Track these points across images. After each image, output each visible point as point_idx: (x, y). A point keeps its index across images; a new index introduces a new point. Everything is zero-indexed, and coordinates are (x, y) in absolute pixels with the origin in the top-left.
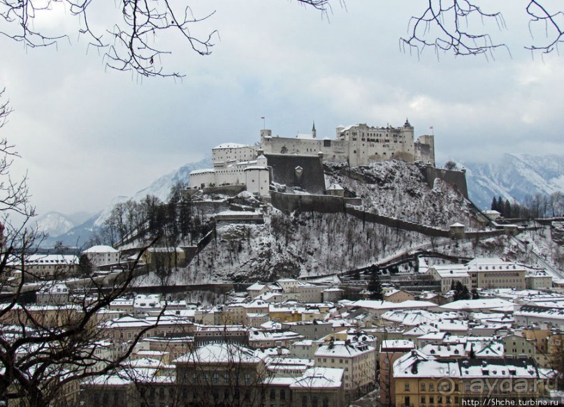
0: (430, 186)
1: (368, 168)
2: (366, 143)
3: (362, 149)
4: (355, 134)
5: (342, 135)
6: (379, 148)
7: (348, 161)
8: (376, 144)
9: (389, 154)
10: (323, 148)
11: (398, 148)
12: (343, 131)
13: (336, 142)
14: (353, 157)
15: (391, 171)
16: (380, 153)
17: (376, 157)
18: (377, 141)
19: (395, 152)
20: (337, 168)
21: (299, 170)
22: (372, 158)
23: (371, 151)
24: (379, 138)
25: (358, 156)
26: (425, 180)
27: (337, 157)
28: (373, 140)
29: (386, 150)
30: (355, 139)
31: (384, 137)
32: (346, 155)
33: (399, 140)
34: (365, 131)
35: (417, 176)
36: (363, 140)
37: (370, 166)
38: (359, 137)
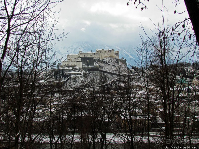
0: (118, 64)
1: (104, 60)
2: (103, 54)
3: (103, 55)
4: (101, 52)
5: (98, 52)
6: (106, 55)
7: (99, 58)
8: (106, 54)
9: (109, 56)
10: (93, 55)
11: (111, 55)
12: (98, 51)
13: (97, 54)
14: (100, 57)
15: (109, 60)
16: (107, 56)
17: (106, 57)
18: (106, 53)
19: (110, 56)
20: (97, 60)
21: (88, 61)
22: (105, 57)
23: (105, 56)
24: (106, 52)
25: (102, 57)
26: (117, 62)
27: (97, 57)
28: (105, 53)
29: (108, 55)
30: (101, 53)
31: (108, 52)
32: (99, 57)
33: (111, 53)
34: (103, 51)
35: (115, 61)
36: (103, 53)
37: (104, 59)
38: (102, 52)
